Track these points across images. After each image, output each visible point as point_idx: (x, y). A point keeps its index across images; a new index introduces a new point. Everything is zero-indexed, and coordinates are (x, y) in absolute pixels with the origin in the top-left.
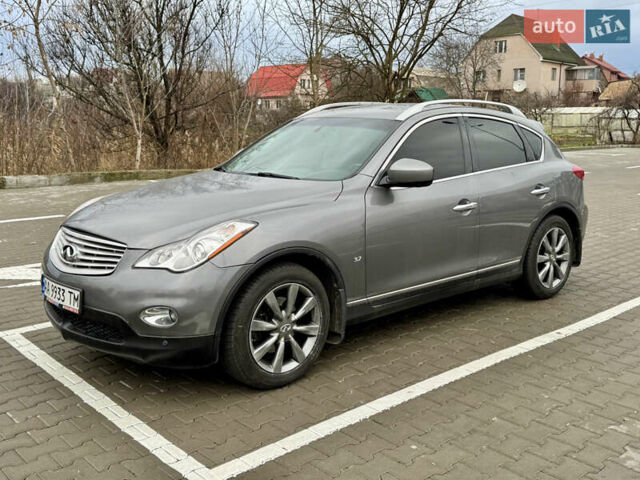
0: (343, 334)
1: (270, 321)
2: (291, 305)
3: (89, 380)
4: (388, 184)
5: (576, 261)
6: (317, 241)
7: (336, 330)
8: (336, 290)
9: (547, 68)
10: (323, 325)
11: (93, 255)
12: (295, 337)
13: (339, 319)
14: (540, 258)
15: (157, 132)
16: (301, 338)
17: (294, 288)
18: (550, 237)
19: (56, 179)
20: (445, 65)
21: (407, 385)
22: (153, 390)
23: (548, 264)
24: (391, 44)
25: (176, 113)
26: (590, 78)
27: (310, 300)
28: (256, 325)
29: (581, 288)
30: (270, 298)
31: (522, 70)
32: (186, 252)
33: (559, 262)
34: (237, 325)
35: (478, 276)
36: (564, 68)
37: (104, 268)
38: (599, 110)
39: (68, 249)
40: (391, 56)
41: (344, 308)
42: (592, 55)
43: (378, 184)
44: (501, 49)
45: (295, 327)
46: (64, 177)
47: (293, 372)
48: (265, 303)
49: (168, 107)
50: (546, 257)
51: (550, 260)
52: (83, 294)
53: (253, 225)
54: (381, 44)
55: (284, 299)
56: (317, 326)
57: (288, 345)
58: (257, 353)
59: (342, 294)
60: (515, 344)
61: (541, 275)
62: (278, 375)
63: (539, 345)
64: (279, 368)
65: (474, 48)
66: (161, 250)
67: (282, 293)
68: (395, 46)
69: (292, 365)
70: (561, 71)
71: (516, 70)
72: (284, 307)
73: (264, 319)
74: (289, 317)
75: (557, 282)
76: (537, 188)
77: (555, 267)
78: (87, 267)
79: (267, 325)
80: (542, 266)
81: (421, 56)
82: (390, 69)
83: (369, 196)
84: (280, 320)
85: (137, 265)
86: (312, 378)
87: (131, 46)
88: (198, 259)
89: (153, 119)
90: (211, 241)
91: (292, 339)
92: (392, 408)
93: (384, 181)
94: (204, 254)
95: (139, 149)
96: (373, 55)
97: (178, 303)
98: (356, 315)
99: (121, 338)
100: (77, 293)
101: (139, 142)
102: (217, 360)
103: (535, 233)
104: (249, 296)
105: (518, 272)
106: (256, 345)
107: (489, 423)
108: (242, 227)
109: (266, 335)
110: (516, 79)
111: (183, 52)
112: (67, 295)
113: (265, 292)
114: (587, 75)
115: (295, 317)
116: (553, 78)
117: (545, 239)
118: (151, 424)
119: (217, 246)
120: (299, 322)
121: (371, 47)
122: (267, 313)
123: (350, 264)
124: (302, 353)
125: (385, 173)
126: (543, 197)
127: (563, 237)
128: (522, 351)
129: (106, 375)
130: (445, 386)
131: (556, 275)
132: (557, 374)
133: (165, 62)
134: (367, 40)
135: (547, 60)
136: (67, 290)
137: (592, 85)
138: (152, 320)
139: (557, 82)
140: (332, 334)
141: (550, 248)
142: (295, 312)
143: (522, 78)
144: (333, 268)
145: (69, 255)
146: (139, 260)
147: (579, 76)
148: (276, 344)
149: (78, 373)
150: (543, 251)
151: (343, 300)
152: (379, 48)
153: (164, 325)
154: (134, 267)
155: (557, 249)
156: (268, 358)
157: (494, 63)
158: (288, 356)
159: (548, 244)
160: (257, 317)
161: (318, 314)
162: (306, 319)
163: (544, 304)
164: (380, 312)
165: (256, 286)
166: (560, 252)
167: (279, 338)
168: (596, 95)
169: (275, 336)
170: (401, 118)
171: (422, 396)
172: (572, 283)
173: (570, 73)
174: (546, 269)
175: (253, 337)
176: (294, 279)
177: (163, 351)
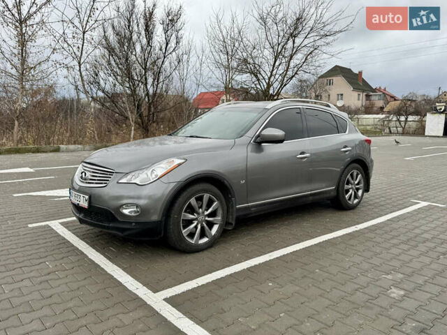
0: (234, 223)
1: (193, 214)
2: (204, 206)
3: (93, 246)
4: (260, 142)
5: (367, 189)
6: (221, 171)
7: (230, 221)
8: (230, 198)
9: (356, 94)
10: (223, 218)
11: (96, 176)
12: (207, 224)
13: (232, 215)
14: (346, 187)
15: (143, 124)
16: (211, 225)
17: (206, 196)
18: (352, 175)
19: (87, 147)
20: (299, 92)
21: (269, 252)
22: (127, 252)
23: (351, 191)
24: (269, 79)
25: (153, 114)
26: (379, 99)
27: (215, 203)
28: (184, 216)
29: (370, 205)
30: (193, 201)
31: (342, 95)
32: (147, 174)
33: (358, 189)
34: (174, 216)
35: (311, 195)
36: (365, 94)
37: (102, 183)
38: (384, 116)
39: (84, 174)
40: (269, 85)
41: (235, 209)
42: (380, 88)
43: (254, 142)
44: (330, 83)
45: (207, 219)
46: (92, 146)
47: (205, 243)
48: (190, 203)
49: (149, 110)
50: (350, 186)
51: (352, 188)
52: (90, 197)
53: (184, 161)
54: (264, 79)
55: (201, 203)
56: (220, 218)
57: (202, 228)
58: (185, 232)
59: (234, 201)
60: (331, 232)
61: (347, 196)
62: (197, 245)
63: (345, 233)
64: (197, 241)
65: (315, 83)
66: (133, 174)
67: (200, 199)
68: (272, 79)
69: (205, 240)
70: (363, 96)
71: (338, 95)
72: (201, 207)
73: (189, 213)
74: (203, 213)
75: (356, 201)
76: (344, 148)
77: (355, 192)
78: (93, 183)
79: (191, 216)
80: (347, 191)
81: (285, 85)
82: (268, 92)
83: (250, 148)
84: (198, 214)
85: (120, 181)
86: (217, 247)
87: (131, 78)
88: (153, 178)
89: (141, 116)
90: (160, 169)
91: (205, 225)
92: (259, 264)
93: (258, 140)
94: (156, 176)
95: (133, 132)
96: (260, 85)
97: (142, 202)
98: (241, 213)
99: (110, 221)
100: (87, 197)
101: (133, 128)
102: (162, 235)
103: (343, 173)
104: (181, 200)
105: (334, 194)
106: (184, 228)
107: (314, 272)
108: (177, 161)
109: (190, 222)
110: (338, 100)
111: (158, 81)
112: (82, 198)
113: (190, 198)
114: (377, 98)
115: (206, 213)
116: (359, 99)
117: (349, 176)
118: (124, 269)
119: (164, 171)
120: (209, 216)
121: (258, 80)
122: (191, 210)
123: (238, 184)
124: (211, 234)
125: (259, 136)
126: (347, 153)
127: (360, 176)
128: (335, 236)
129: (102, 244)
130: (291, 253)
131: (356, 197)
132: (355, 248)
133: (149, 87)
134: (256, 76)
135: (355, 89)
136: (82, 195)
137: (380, 103)
138: (126, 212)
139: (361, 101)
140: (228, 223)
141: (352, 182)
142: (207, 210)
143: (342, 99)
144: (228, 185)
145: (84, 176)
146: (121, 179)
147: (373, 98)
148: (196, 227)
149: (87, 243)
150: (348, 183)
151: (234, 205)
152: (263, 81)
153: (133, 214)
154: (118, 183)
155: (356, 182)
156: (191, 235)
157: (326, 91)
158: (203, 235)
159: (350, 179)
160: (185, 212)
161: (220, 212)
162: (213, 214)
163: (349, 213)
164: (255, 213)
165: (185, 194)
166: (358, 184)
167: (197, 224)
168: (382, 108)
169: (195, 223)
170: (268, 107)
171: (277, 258)
172: (365, 202)
173: (368, 96)
174: (350, 193)
175: (183, 223)
176: (206, 191)
177: (132, 229)
